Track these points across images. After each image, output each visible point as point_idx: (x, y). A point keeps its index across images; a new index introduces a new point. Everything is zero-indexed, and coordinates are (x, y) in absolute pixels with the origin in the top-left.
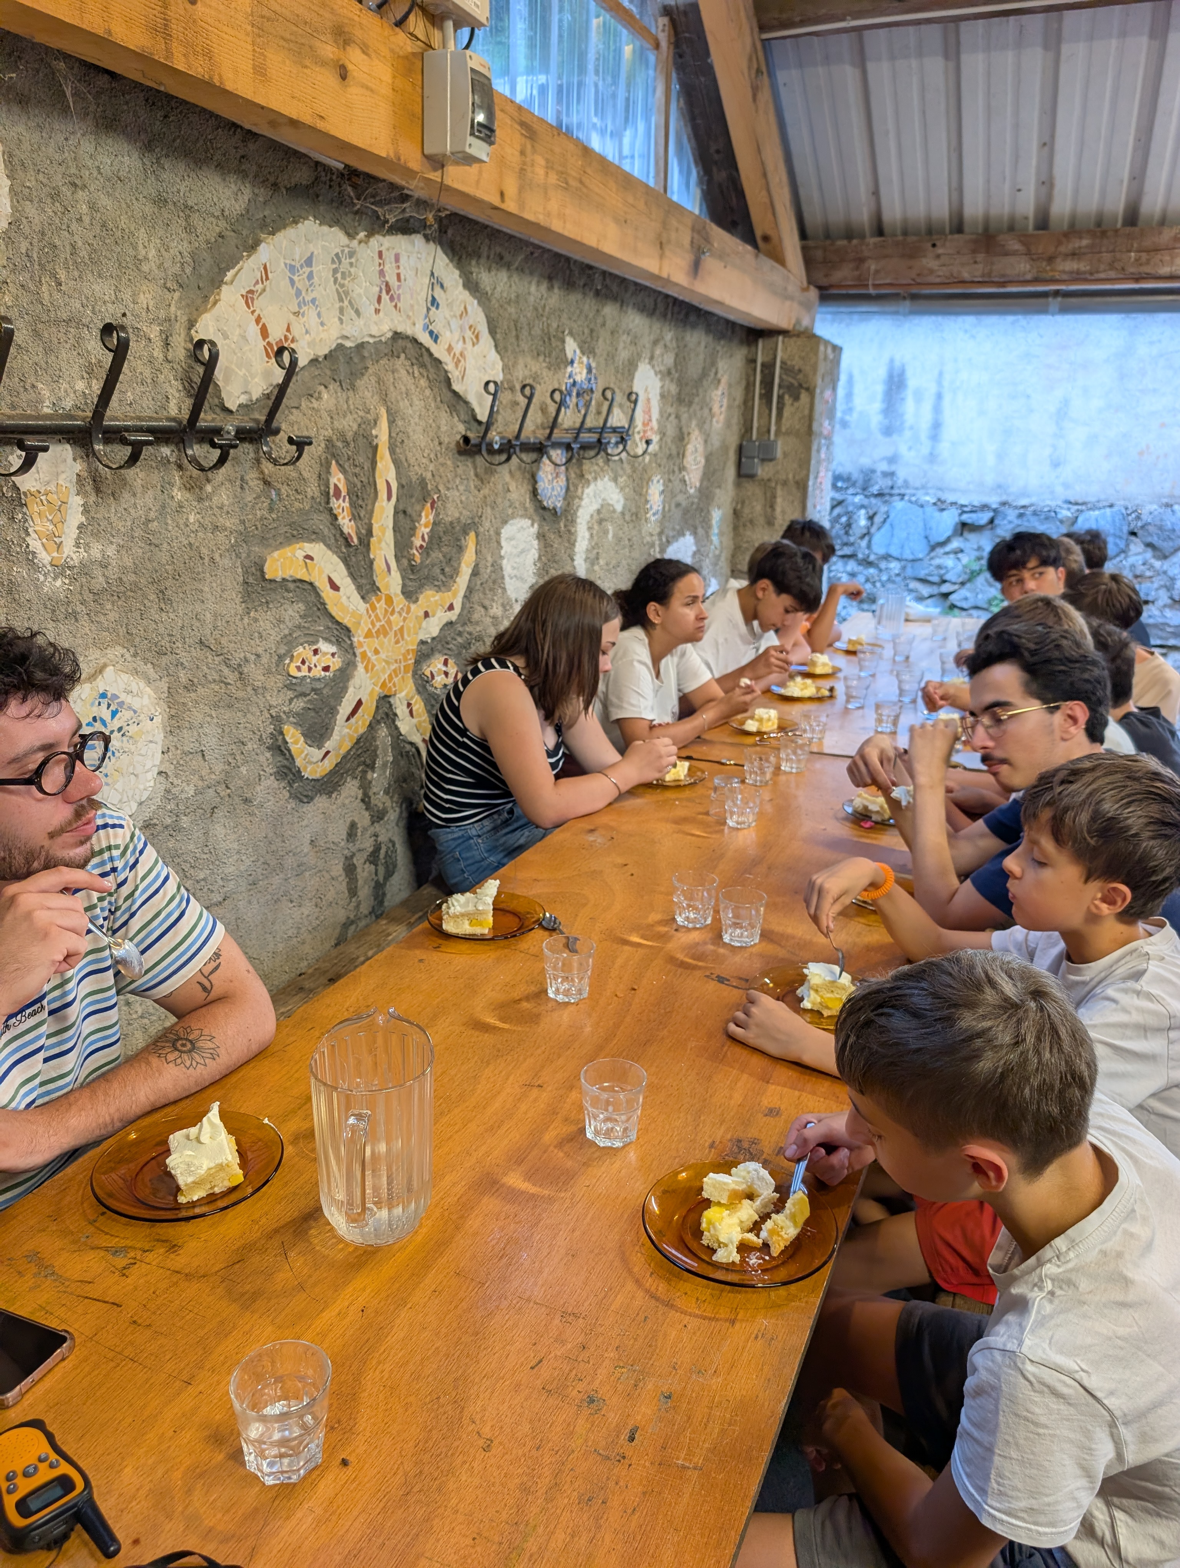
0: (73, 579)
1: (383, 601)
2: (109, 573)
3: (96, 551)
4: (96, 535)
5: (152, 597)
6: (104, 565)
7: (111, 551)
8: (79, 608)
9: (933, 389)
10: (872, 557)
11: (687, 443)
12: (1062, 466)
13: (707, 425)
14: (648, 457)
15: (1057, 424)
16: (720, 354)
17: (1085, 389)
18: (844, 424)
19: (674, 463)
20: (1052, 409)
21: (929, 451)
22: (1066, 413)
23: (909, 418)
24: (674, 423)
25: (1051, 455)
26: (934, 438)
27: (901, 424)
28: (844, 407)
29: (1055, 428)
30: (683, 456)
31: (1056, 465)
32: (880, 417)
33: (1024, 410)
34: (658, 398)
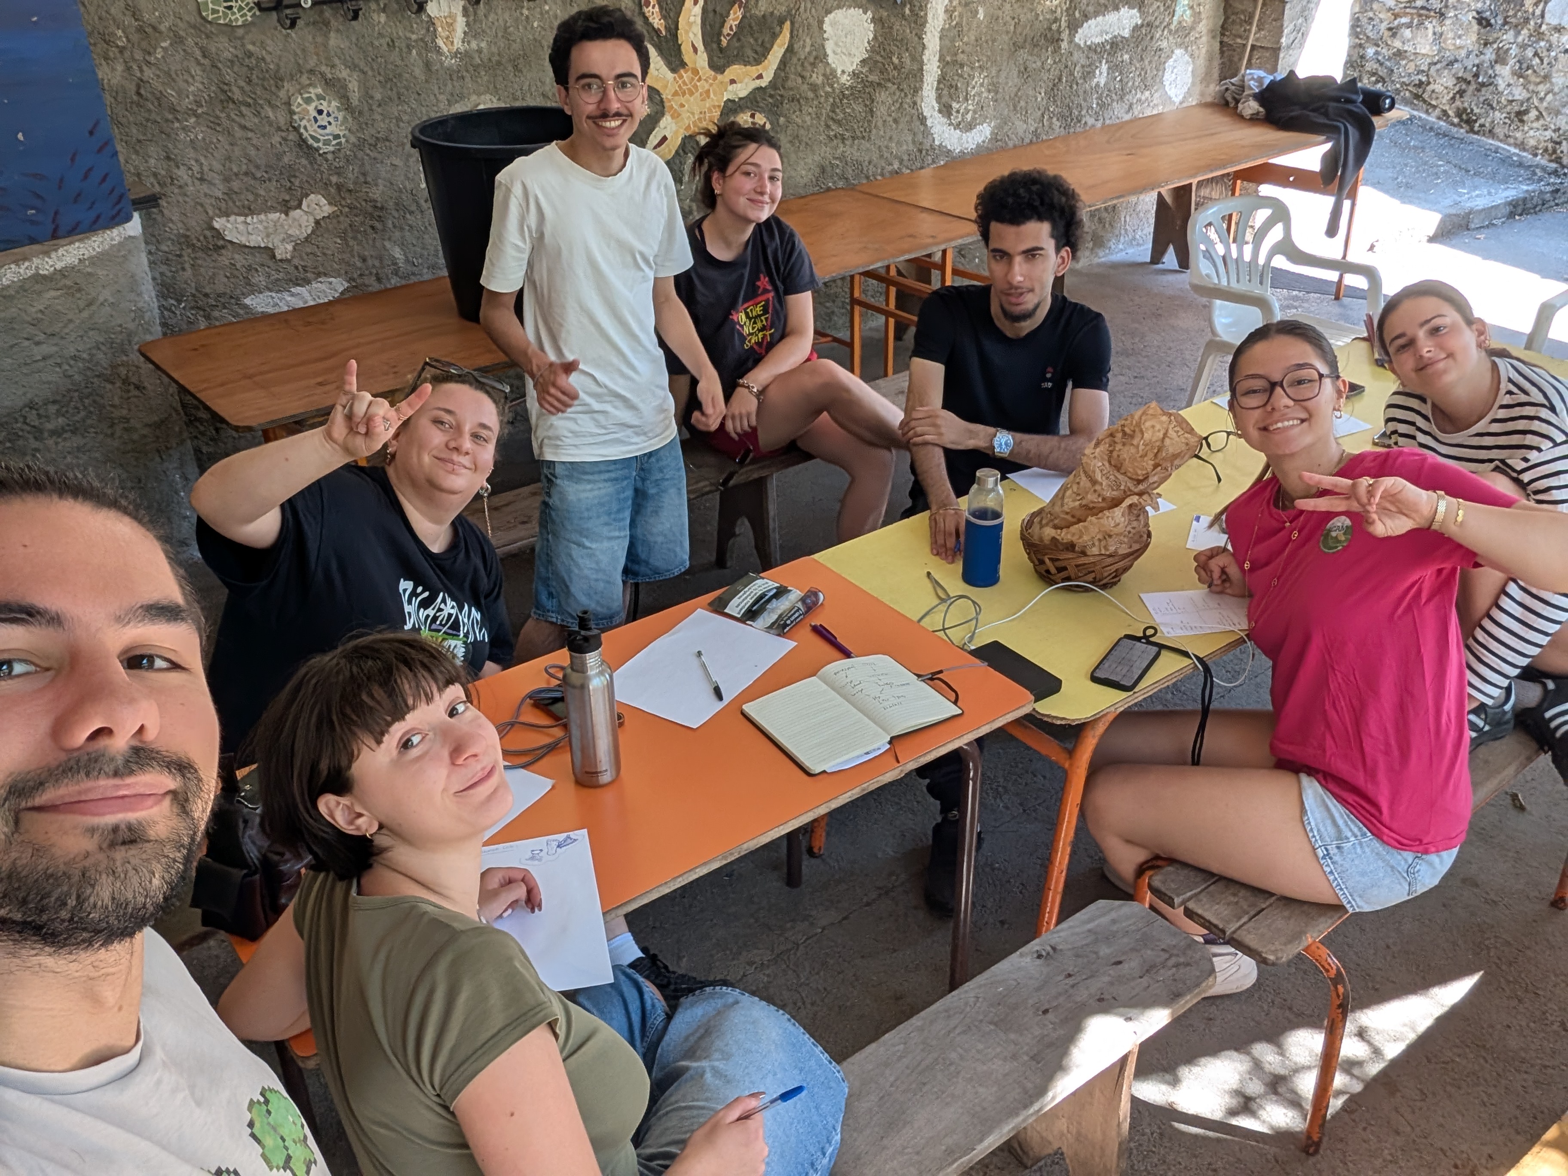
0: (461, 59)
1: (689, 73)
2: (482, 56)
3: (474, 45)
4: (475, 37)
5: (510, 68)
6: (480, 51)
7: (483, 45)
8: (465, 74)
10: (1544, 27)
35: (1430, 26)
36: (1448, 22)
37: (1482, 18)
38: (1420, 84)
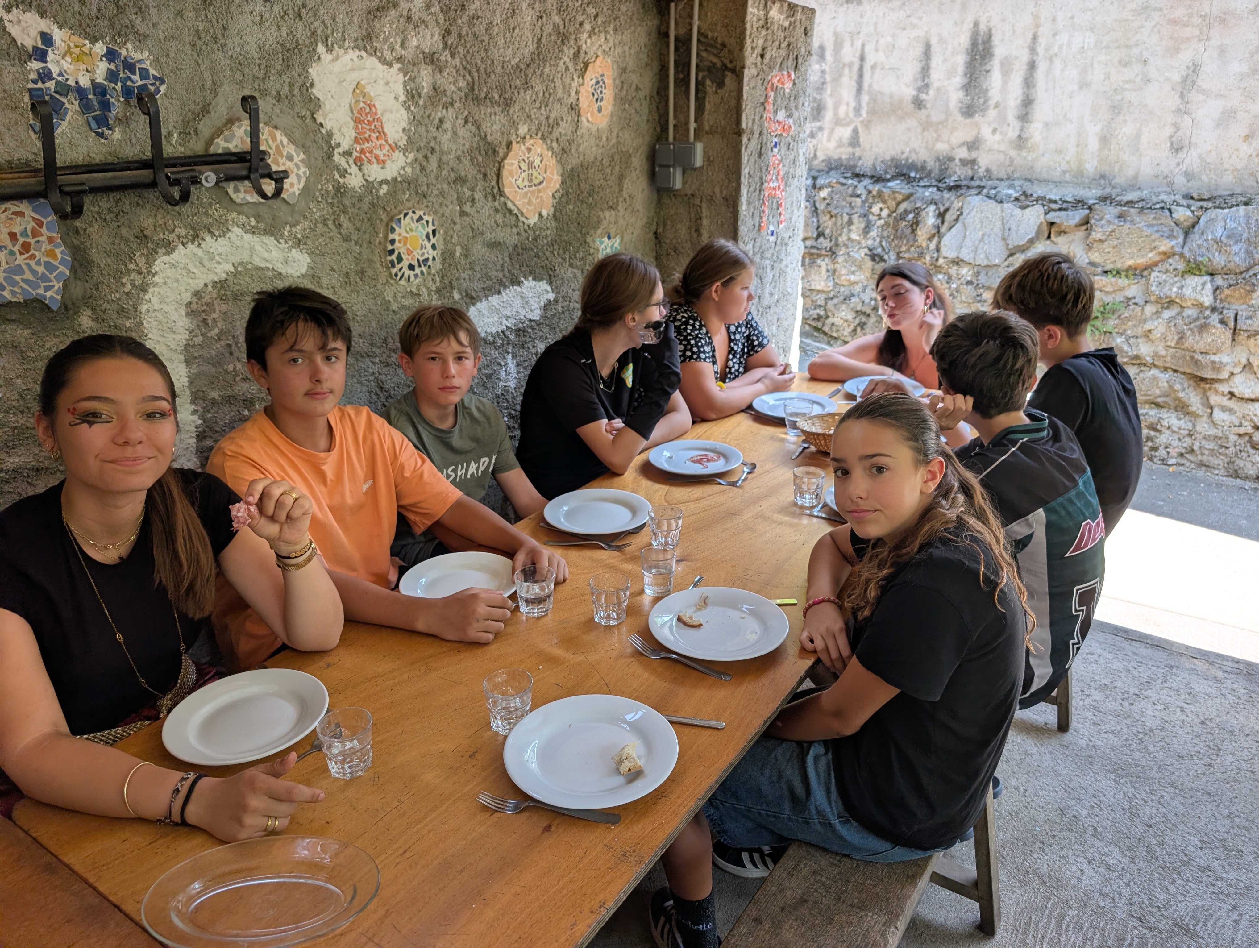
9: (1025, 56)
10: (941, 261)
11: (505, 157)
12: (1185, 150)
13: (565, 128)
14: (385, 187)
15: (1182, 96)
16: (587, 27)
17: (1222, 51)
18: (918, 104)
19: (472, 189)
20: (1176, 77)
21: (1017, 133)
22: (1194, 82)
23: (995, 94)
24: (461, 132)
25: (1171, 137)
26: (1024, 117)
27: (985, 102)
28: (920, 83)
29: (1179, 101)
30: (498, 175)
31: (1177, 149)
32: (961, 94)
33: (1138, 79)
34: (402, 98)
35: (823, 264)
36: (840, 259)
37: (875, 255)
38: (819, 318)
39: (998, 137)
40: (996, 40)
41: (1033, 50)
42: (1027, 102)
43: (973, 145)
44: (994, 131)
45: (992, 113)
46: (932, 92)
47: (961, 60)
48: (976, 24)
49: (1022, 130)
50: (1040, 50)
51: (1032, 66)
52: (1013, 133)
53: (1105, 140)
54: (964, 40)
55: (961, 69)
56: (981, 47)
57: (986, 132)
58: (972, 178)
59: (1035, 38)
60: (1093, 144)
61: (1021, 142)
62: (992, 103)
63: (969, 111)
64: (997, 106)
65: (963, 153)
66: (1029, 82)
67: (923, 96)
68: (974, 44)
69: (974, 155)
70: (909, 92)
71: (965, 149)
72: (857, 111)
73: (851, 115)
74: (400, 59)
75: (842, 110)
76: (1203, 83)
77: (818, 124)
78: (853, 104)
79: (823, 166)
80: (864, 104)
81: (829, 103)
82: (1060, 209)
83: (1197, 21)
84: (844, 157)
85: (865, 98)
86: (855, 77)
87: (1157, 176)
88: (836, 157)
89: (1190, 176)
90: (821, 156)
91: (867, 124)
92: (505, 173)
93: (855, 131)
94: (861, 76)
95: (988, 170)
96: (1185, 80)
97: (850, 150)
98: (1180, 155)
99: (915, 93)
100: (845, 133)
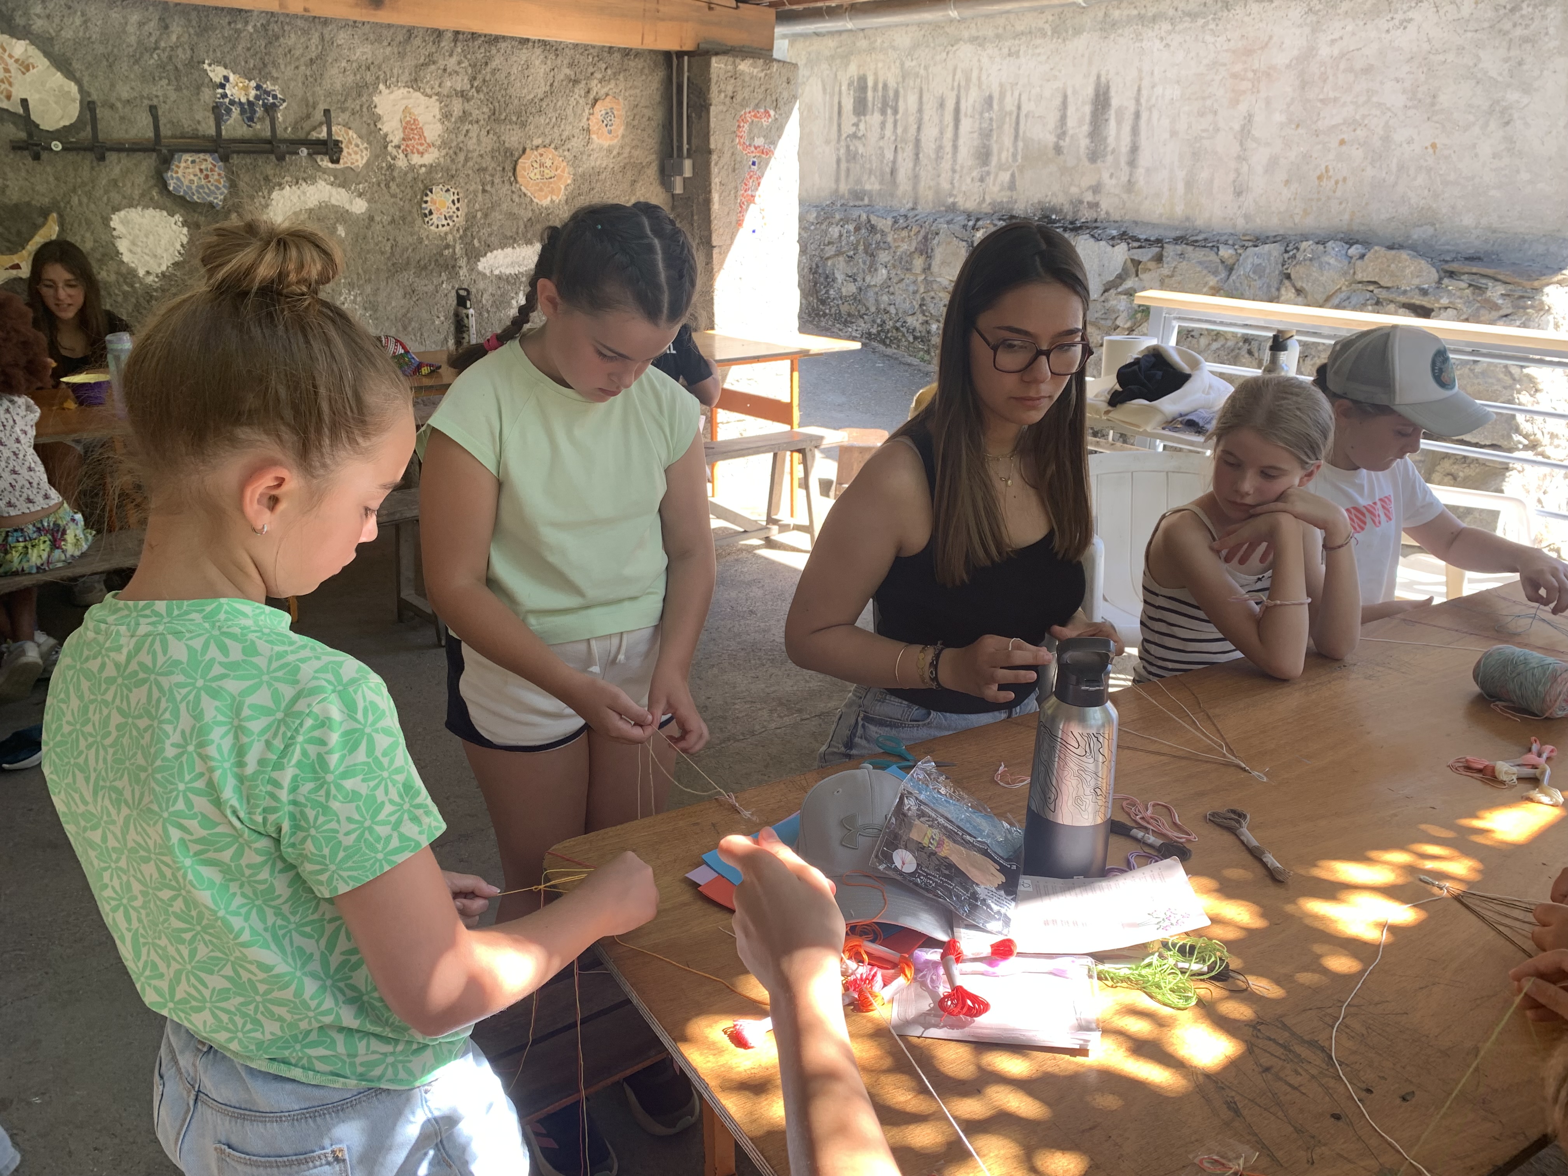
9: (1132, 107)
11: (519, 158)
12: (1244, 194)
13: (576, 143)
14: (423, 169)
15: (1241, 144)
16: (598, 75)
17: (1268, 102)
18: (1058, 150)
19: (492, 176)
20: (1237, 127)
21: (1127, 179)
22: (1249, 132)
23: (1111, 140)
24: (484, 139)
25: (1234, 181)
26: (1132, 163)
27: (1105, 148)
28: (1059, 131)
29: (1239, 149)
30: (515, 169)
31: (1238, 194)
32: (1087, 141)
33: (1211, 128)
34: (438, 116)
39: (1114, 181)
40: (1112, 93)
41: (1138, 101)
42: (1134, 149)
43: (1096, 189)
44: (1111, 176)
45: (1110, 158)
46: (1067, 139)
47: (1088, 109)
48: (1099, 77)
49: (1131, 175)
50: (1143, 101)
51: (1137, 115)
52: (1124, 179)
53: (1189, 184)
54: (1090, 91)
55: (1088, 118)
56: (1102, 98)
57: (1105, 176)
58: (1096, 221)
59: (1139, 90)
60: (1181, 187)
61: (1130, 186)
62: (1109, 149)
63: (1094, 156)
64: (1113, 151)
65: (1089, 197)
66: (1135, 131)
67: (1062, 143)
68: (1097, 95)
69: (1097, 198)
70: (1051, 139)
71: (1090, 193)
72: (1014, 155)
73: (1010, 160)
74: (437, 94)
75: (1004, 155)
76: (1255, 132)
77: (987, 168)
78: (1011, 150)
79: (989, 210)
80: (1020, 150)
81: (995, 148)
82: (1140, 247)
83: (1250, 75)
84: (1005, 200)
85: (1020, 144)
86: (1013, 125)
87: (1225, 219)
88: (999, 200)
89: (1247, 217)
90: (988, 200)
91: (1021, 169)
92: (518, 168)
93: (1013, 175)
94: (1017, 123)
95: (1107, 213)
96: (1243, 128)
97: (1009, 193)
98: (1241, 199)
99: (1055, 140)
100: (1005, 177)
